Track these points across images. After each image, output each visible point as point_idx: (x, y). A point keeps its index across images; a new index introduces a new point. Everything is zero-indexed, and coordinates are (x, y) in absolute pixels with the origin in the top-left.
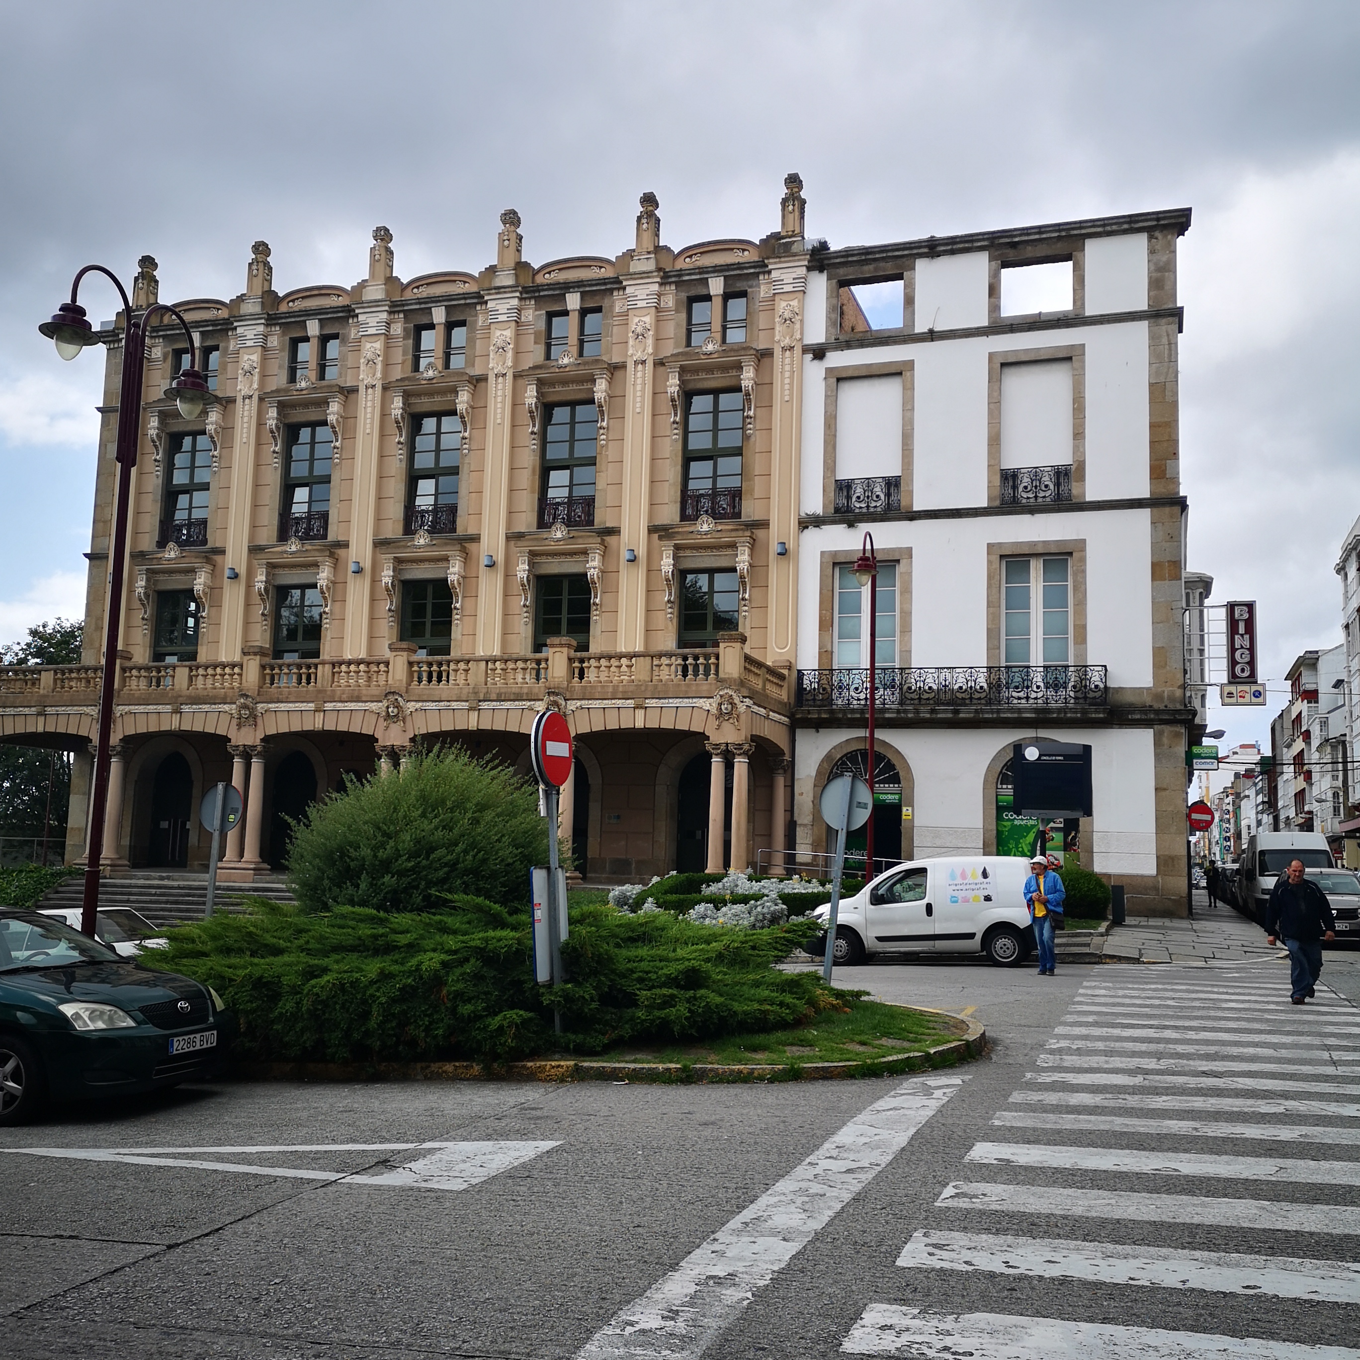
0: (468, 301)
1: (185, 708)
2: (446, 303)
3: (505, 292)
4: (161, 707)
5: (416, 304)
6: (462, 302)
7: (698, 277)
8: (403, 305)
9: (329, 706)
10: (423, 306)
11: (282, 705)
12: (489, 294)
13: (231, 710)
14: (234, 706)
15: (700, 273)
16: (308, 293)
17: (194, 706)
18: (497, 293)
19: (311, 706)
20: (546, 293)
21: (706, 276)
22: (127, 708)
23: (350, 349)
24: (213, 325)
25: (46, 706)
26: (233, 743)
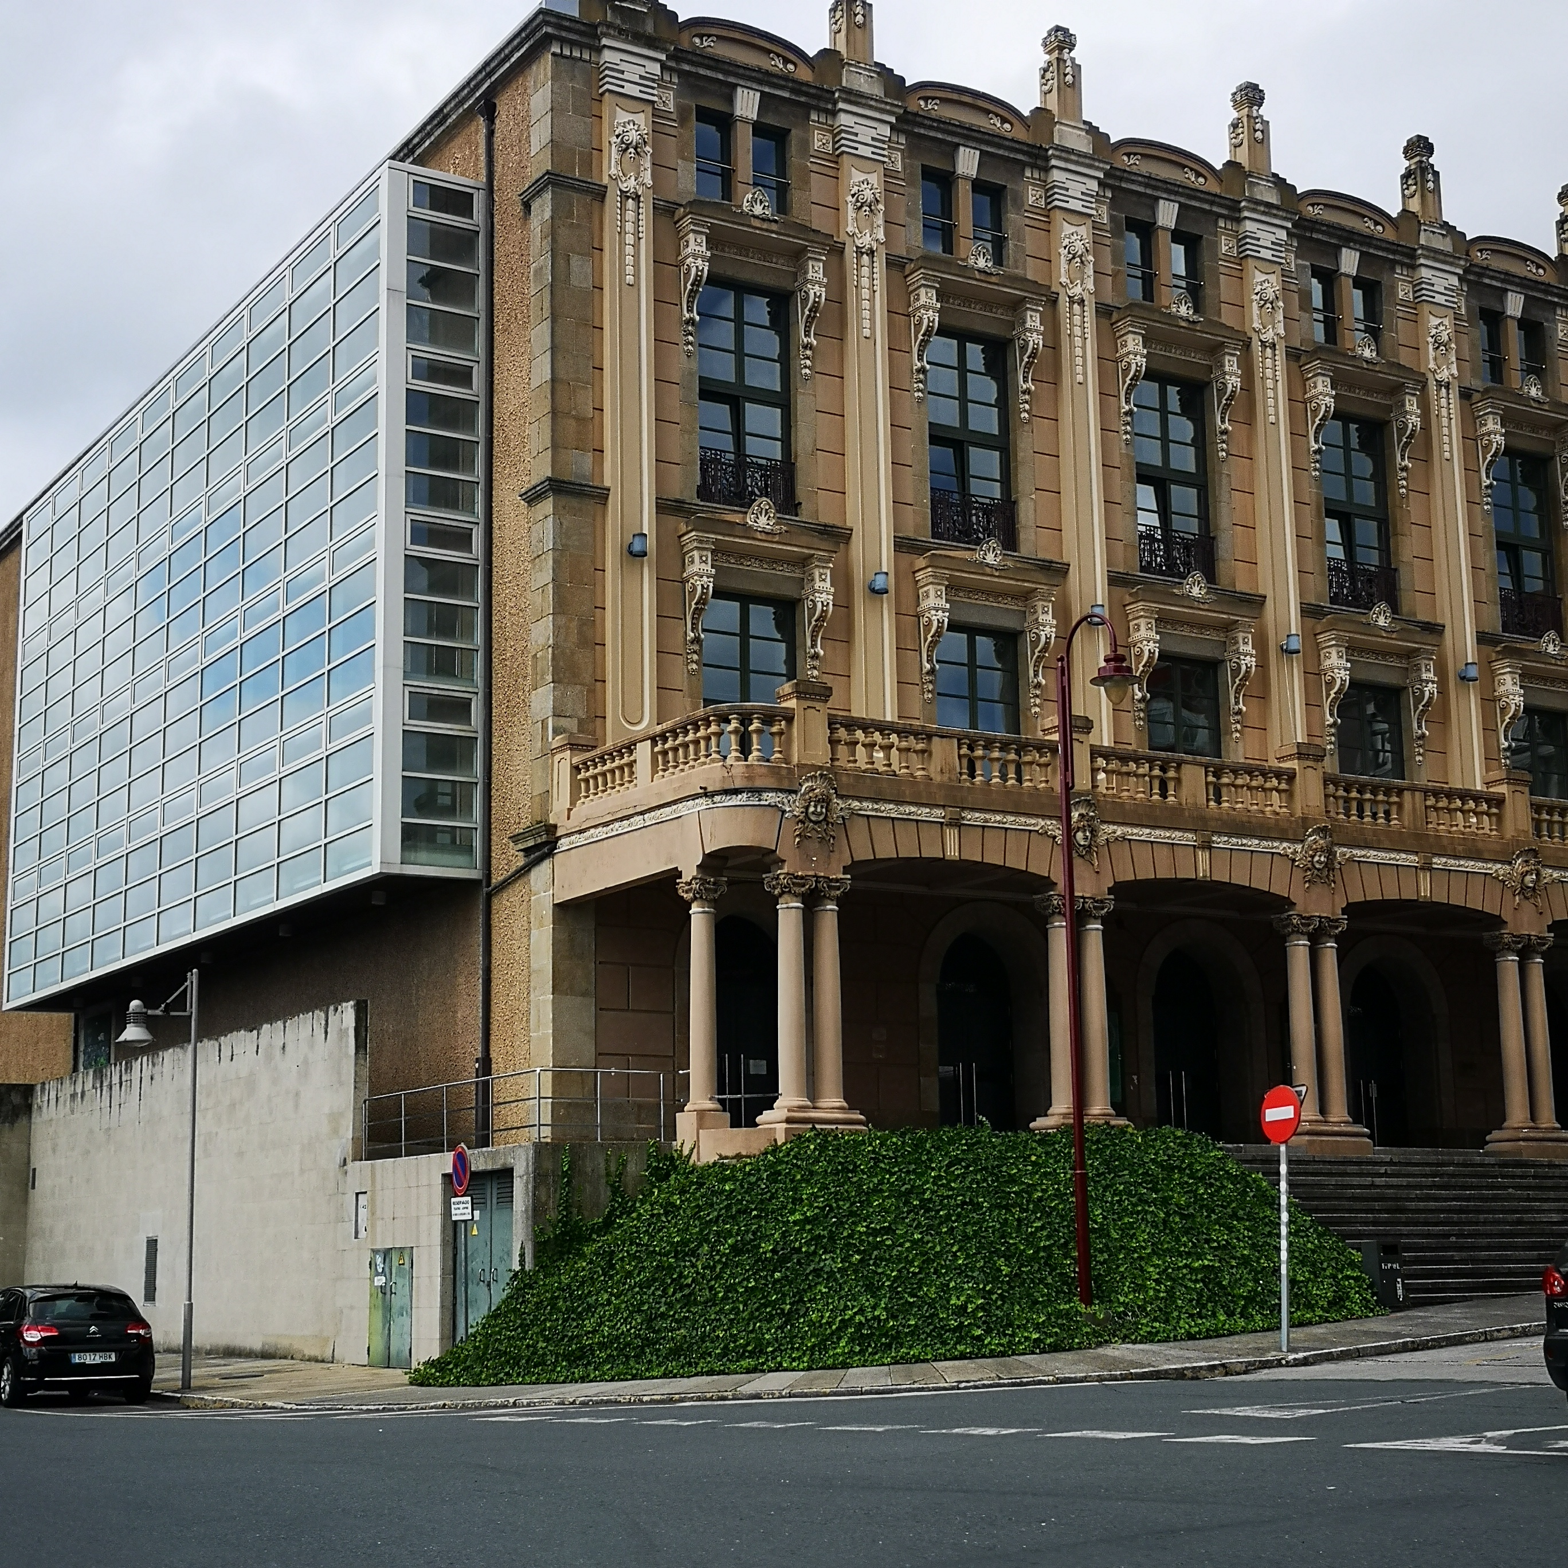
0: (1215, 209)
1: (1220, 841)
2: (1182, 200)
3: (1275, 216)
4: (1178, 834)
5: (1140, 184)
6: (1206, 207)
7: (1499, 285)
8: (1121, 179)
9: (1438, 862)
10: (1149, 191)
11: (1373, 853)
12: (1254, 210)
13: (1295, 852)
14: (1299, 847)
15: (1503, 281)
16: (955, 97)
17: (1234, 840)
18: (1264, 213)
19: (1413, 859)
20: (1320, 236)
21: (1509, 287)
22: (1120, 831)
23: (1028, 222)
24: (792, 91)
25: (963, 809)
26: (1299, 908)
